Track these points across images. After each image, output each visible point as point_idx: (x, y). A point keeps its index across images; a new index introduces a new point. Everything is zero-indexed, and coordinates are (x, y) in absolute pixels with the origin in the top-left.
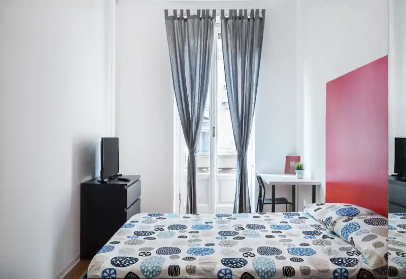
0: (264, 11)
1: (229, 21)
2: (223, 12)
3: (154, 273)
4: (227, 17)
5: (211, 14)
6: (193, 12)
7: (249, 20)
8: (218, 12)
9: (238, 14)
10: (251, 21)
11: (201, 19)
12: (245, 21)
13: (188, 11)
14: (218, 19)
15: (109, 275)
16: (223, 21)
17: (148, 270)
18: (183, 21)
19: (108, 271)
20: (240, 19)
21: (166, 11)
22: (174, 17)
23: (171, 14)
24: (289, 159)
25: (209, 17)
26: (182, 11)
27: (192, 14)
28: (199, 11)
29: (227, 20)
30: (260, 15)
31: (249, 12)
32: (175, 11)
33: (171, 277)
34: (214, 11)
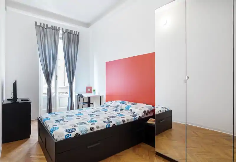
0: (79, 33)
1: (65, 33)
2: (63, 29)
3: (86, 132)
4: (64, 31)
5: (58, 28)
6: (50, 26)
7: (73, 34)
8: (61, 28)
9: (69, 32)
10: (74, 35)
11: (53, 30)
12: (72, 35)
13: (47, 25)
14: (61, 32)
15: (68, 137)
16: (63, 33)
17: (83, 131)
18: (44, 29)
19: (67, 135)
20: (70, 33)
21: (36, 23)
22: (40, 26)
23: (38, 24)
24: (87, 88)
25: (57, 30)
26: (44, 24)
27: (49, 26)
28: (52, 26)
29: (64, 32)
30: (78, 34)
31: (73, 32)
32: (41, 24)
33: (92, 131)
34: (59, 28)
